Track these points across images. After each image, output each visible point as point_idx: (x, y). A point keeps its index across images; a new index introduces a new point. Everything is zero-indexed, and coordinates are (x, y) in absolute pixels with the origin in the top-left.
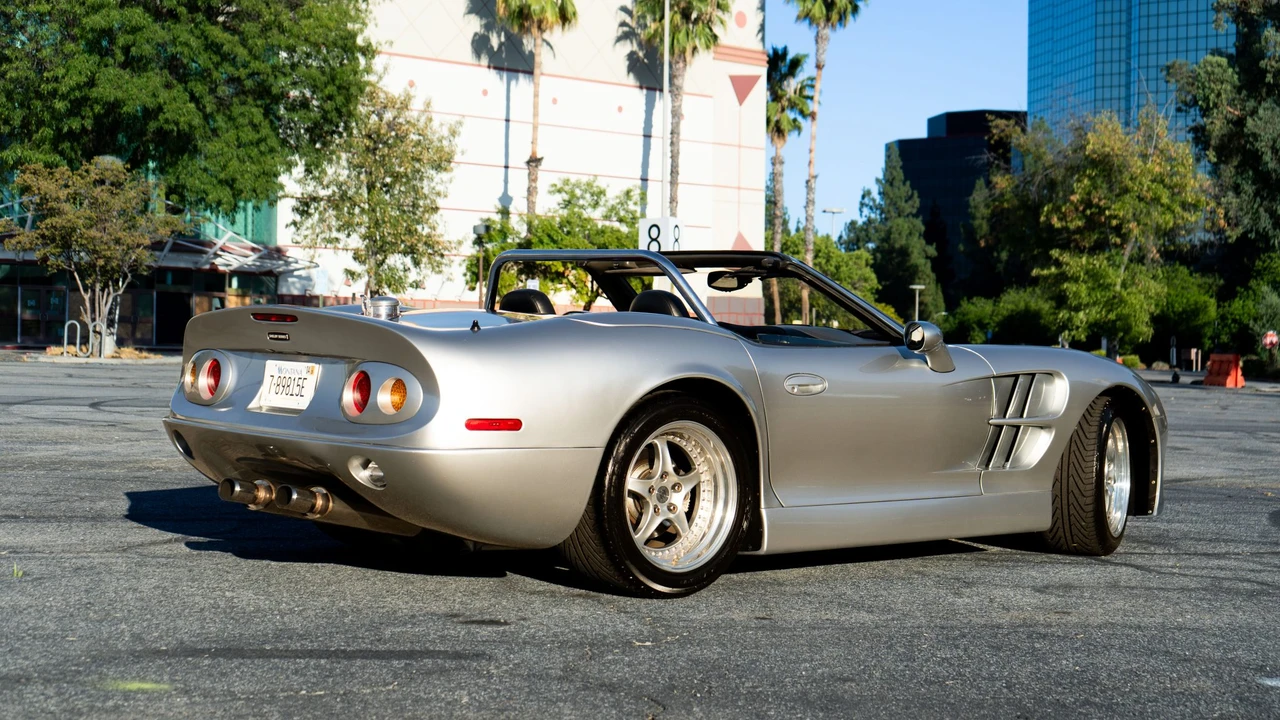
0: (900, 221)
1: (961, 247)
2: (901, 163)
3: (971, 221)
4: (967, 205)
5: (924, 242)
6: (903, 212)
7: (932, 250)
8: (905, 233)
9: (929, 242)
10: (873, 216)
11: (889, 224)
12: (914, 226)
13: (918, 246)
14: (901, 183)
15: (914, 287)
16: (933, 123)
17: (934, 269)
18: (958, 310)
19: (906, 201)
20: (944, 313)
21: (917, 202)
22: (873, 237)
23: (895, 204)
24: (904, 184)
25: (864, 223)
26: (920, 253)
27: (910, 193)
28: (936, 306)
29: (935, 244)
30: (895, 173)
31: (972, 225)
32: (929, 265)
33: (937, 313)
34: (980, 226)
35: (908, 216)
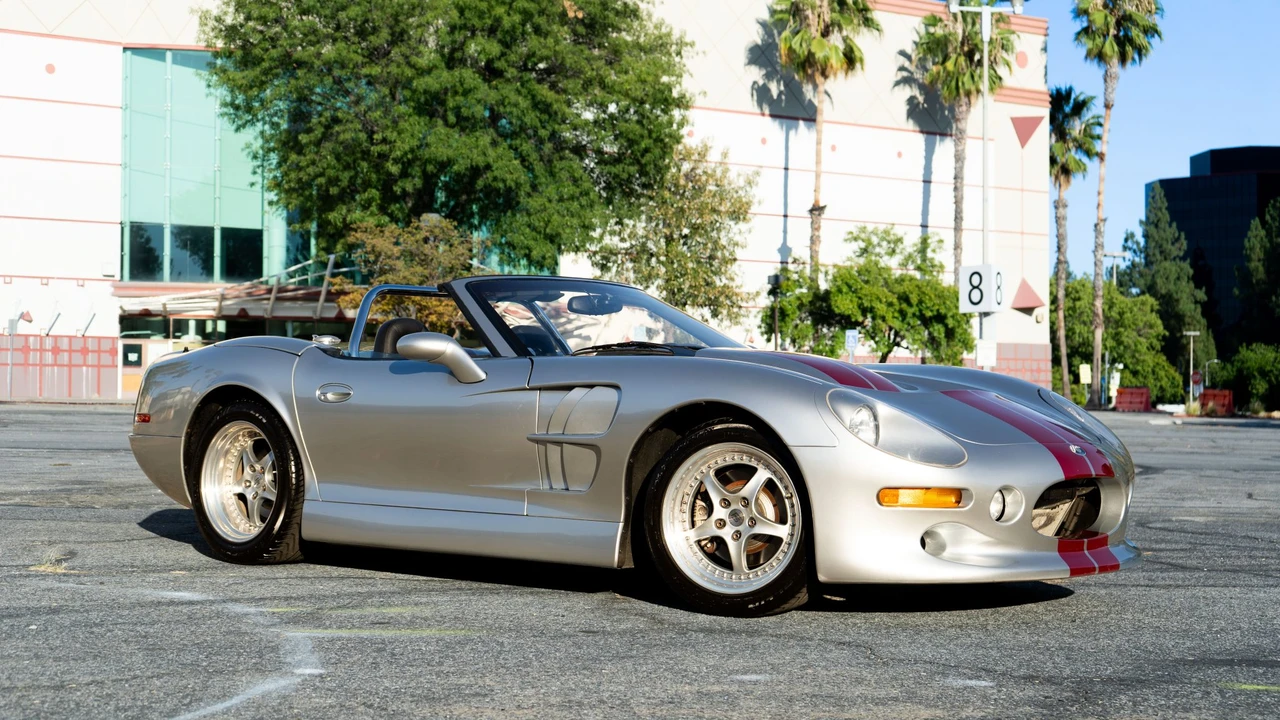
0: (1167, 264)
1: (1236, 291)
2: (1166, 204)
3: (1246, 264)
4: (1243, 247)
5: (1192, 285)
6: (1169, 255)
7: (1201, 295)
8: (1173, 277)
9: (1198, 286)
10: (1137, 260)
11: (1155, 267)
12: (1182, 270)
13: (1188, 290)
14: (1167, 225)
15: (1189, 333)
16: (1195, 161)
17: (1204, 314)
18: (1237, 358)
19: (1173, 244)
20: (1216, 361)
21: (1184, 244)
22: (1137, 282)
23: (1161, 246)
24: (1170, 226)
25: (1128, 267)
26: (1189, 295)
27: (1177, 235)
28: (1208, 353)
29: (1204, 289)
30: (1160, 214)
31: (1248, 268)
32: (1199, 310)
33: (1208, 360)
34: (1257, 268)
35: (1174, 259)
